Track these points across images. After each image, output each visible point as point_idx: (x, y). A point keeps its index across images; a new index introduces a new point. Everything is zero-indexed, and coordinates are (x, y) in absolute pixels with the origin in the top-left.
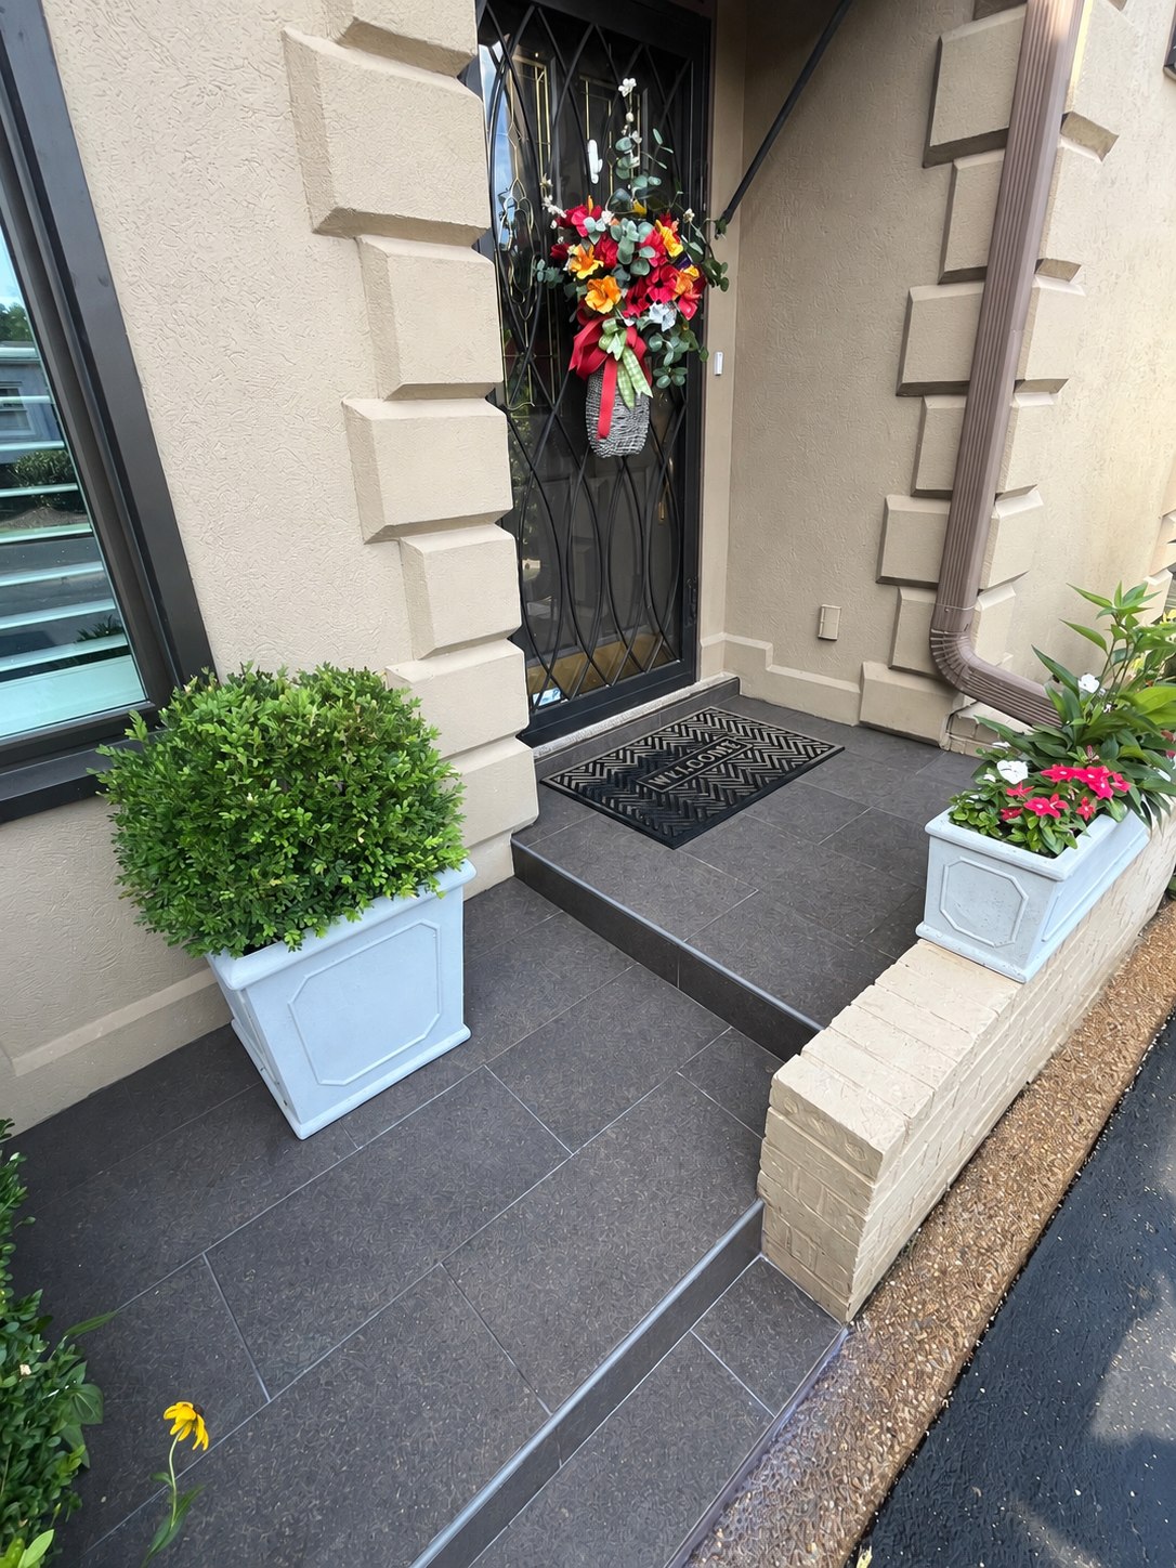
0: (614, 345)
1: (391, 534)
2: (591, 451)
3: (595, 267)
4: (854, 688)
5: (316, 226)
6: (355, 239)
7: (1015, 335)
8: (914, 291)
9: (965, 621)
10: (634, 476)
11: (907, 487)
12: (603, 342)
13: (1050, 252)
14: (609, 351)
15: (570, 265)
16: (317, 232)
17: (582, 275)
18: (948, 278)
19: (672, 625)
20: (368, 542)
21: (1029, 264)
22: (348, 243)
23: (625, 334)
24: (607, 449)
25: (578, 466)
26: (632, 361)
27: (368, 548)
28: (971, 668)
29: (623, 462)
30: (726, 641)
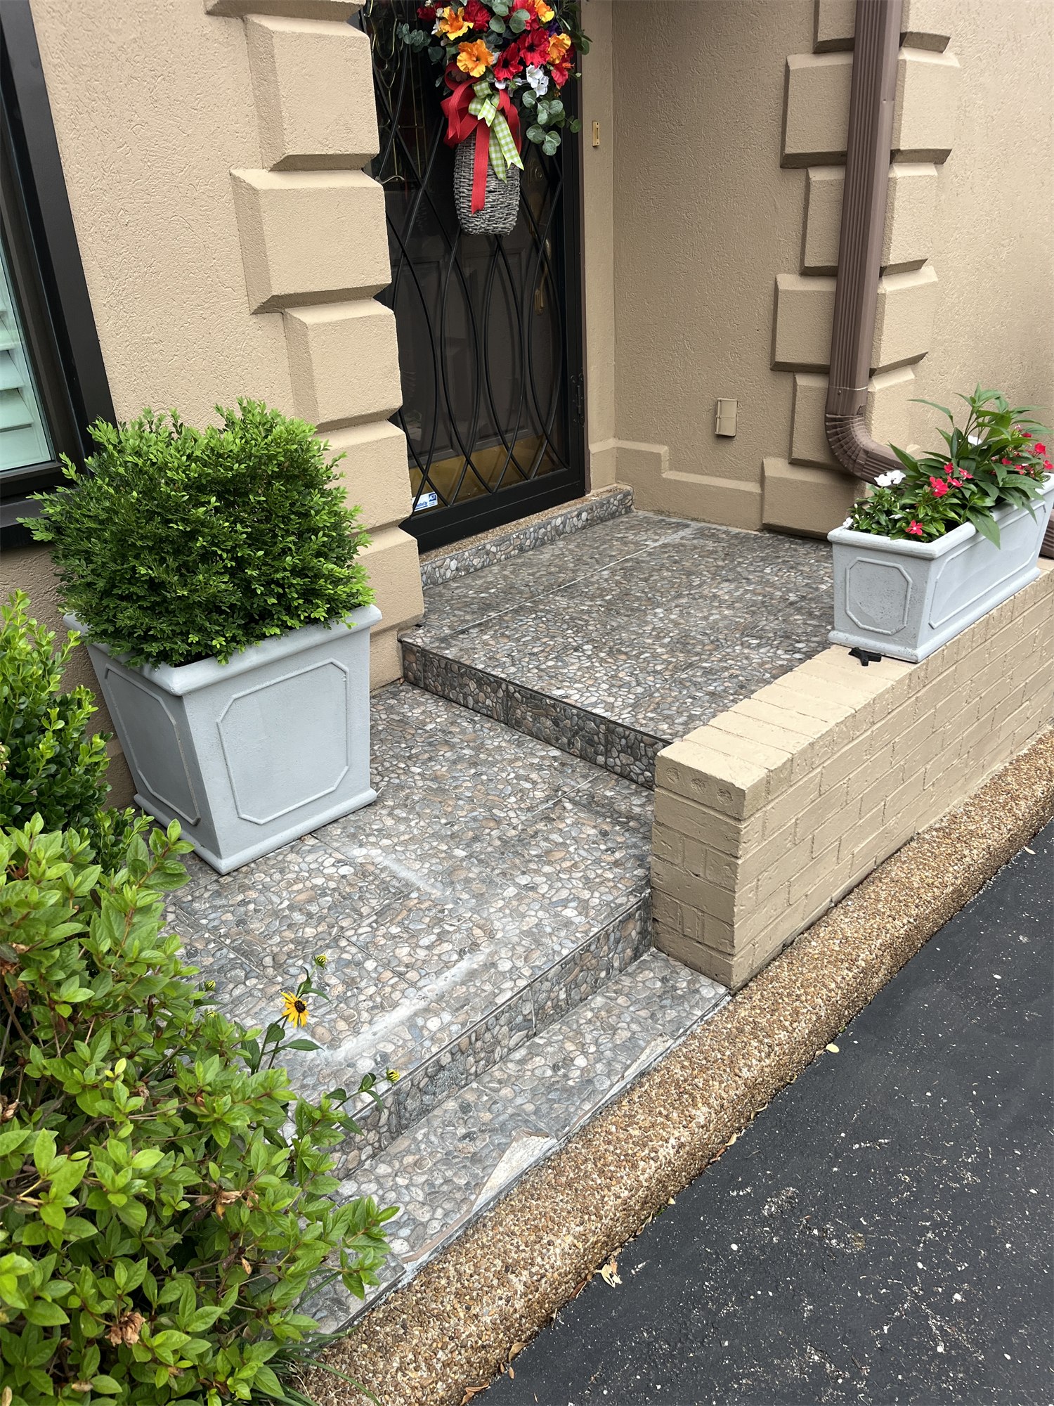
0: (486, 111)
1: (278, 305)
2: (462, 230)
3: (465, 30)
4: (753, 487)
5: (209, 8)
6: (242, 19)
7: (885, 105)
8: (790, 59)
9: (859, 403)
10: (510, 261)
11: (795, 264)
12: (473, 107)
13: (913, 26)
14: (480, 118)
15: (438, 28)
16: (209, 13)
17: (452, 37)
18: (822, 49)
19: (555, 425)
20: (255, 313)
21: (892, 38)
22: (235, 23)
23: (496, 101)
24: (478, 224)
25: (448, 249)
26: (503, 131)
27: (254, 319)
28: (866, 452)
29: (495, 241)
30: (618, 448)
